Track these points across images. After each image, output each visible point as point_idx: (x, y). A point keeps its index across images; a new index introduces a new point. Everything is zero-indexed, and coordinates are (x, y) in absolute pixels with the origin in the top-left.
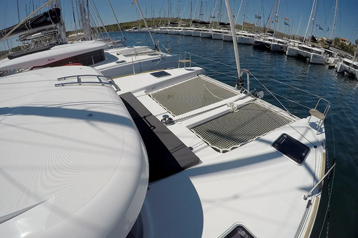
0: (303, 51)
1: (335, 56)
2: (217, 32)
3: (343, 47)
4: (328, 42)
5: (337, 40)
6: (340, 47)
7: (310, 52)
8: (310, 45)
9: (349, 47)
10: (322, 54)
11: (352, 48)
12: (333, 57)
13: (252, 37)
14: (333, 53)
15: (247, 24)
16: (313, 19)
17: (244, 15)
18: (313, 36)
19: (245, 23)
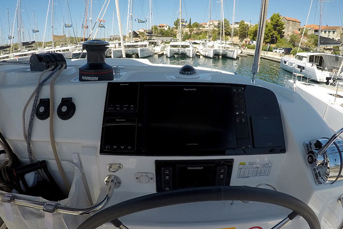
0: (129, 49)
1: (160, 44)
3: (163, 32)
4: (149, 33)
5: (156, 28)
6: (159, 34)
7: (136, 48)
8: (133, 41)
9: (169, 31)
10: (148, 46)
11: (173, 31)
12: (157, 45)
13: (67, 51)
14: (157, 42)
15: (57, 36)
16: (131, 14)
17: (52, 27)
18: (134, 31)
19: (55, 36)
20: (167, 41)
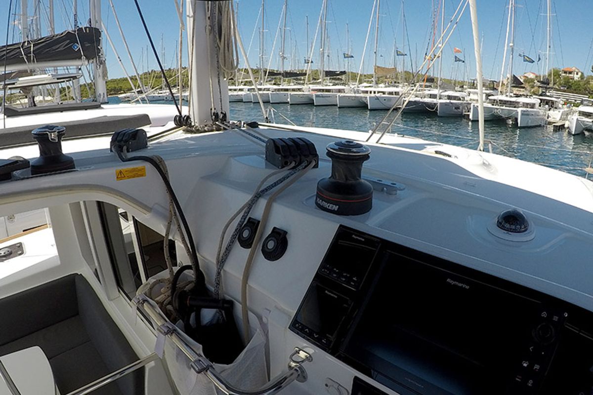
0: (502, 107)
1: (560, 106)
2: (323, 90)
3: (570, 84)
4: (542, 83)
5: (557, 74)
6: (562, 86)
7: (515, 107)
8: (512, 94)
9: (581, 83)
10: (537, 106)
11: (588, 82)
12: (556, 108)
13: (395, 95)
14: (556, 101)
15: (383, 69)
16: (511, 44)
17: (375, 53)
18: (514, 76)
19: (379, 67)
20: (576, 101)
